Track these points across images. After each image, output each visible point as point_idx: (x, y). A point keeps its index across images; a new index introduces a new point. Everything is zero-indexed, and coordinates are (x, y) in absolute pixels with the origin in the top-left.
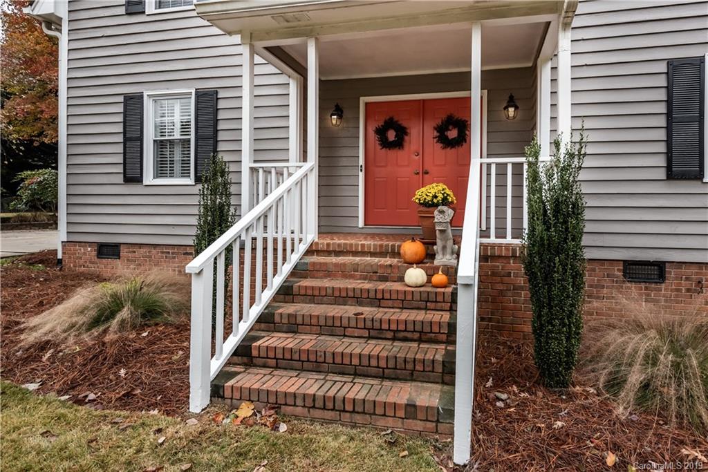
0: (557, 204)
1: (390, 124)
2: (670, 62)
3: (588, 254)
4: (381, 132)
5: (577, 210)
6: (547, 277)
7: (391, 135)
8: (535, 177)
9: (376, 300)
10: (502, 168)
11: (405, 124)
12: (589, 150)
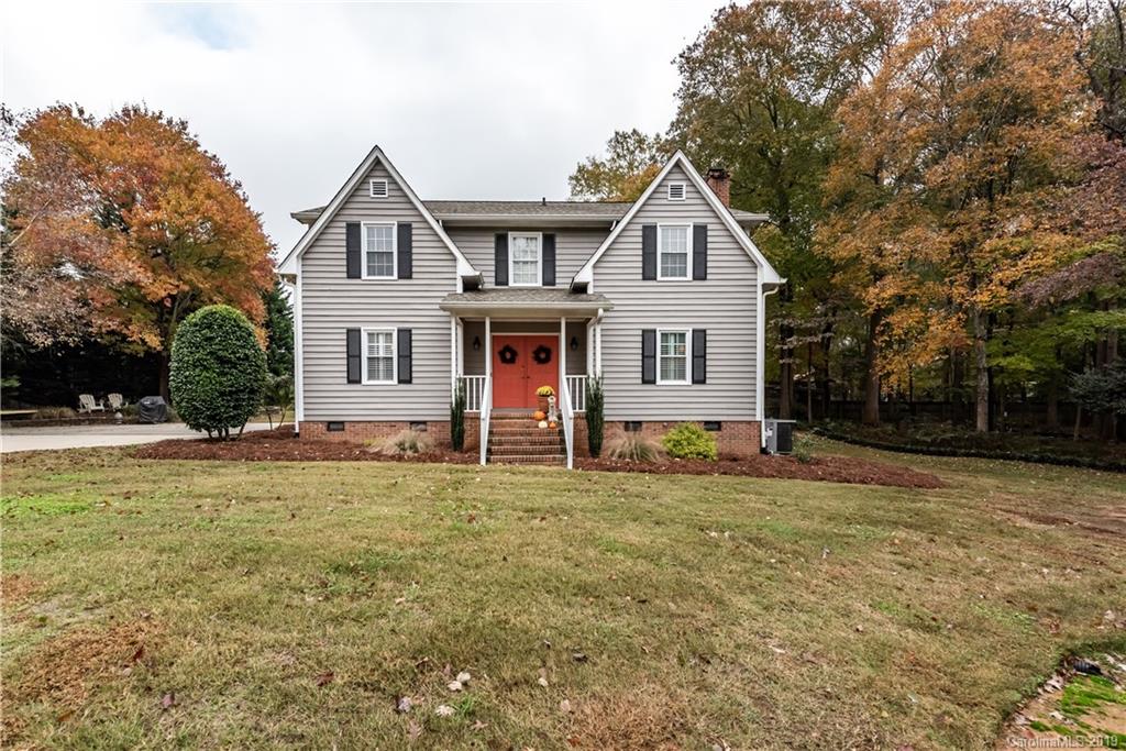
0: (596, 395)
1: (507, 349)
2: (644, 331)
3: (606, 419)
4: (502, 354)
5: (602, 397)
6: (592, 420)
7: (508, 356)
8: (588, 385)
9: (530, 434)
10: (574, 379)
11: (515, 348)
12: (606, 375)
